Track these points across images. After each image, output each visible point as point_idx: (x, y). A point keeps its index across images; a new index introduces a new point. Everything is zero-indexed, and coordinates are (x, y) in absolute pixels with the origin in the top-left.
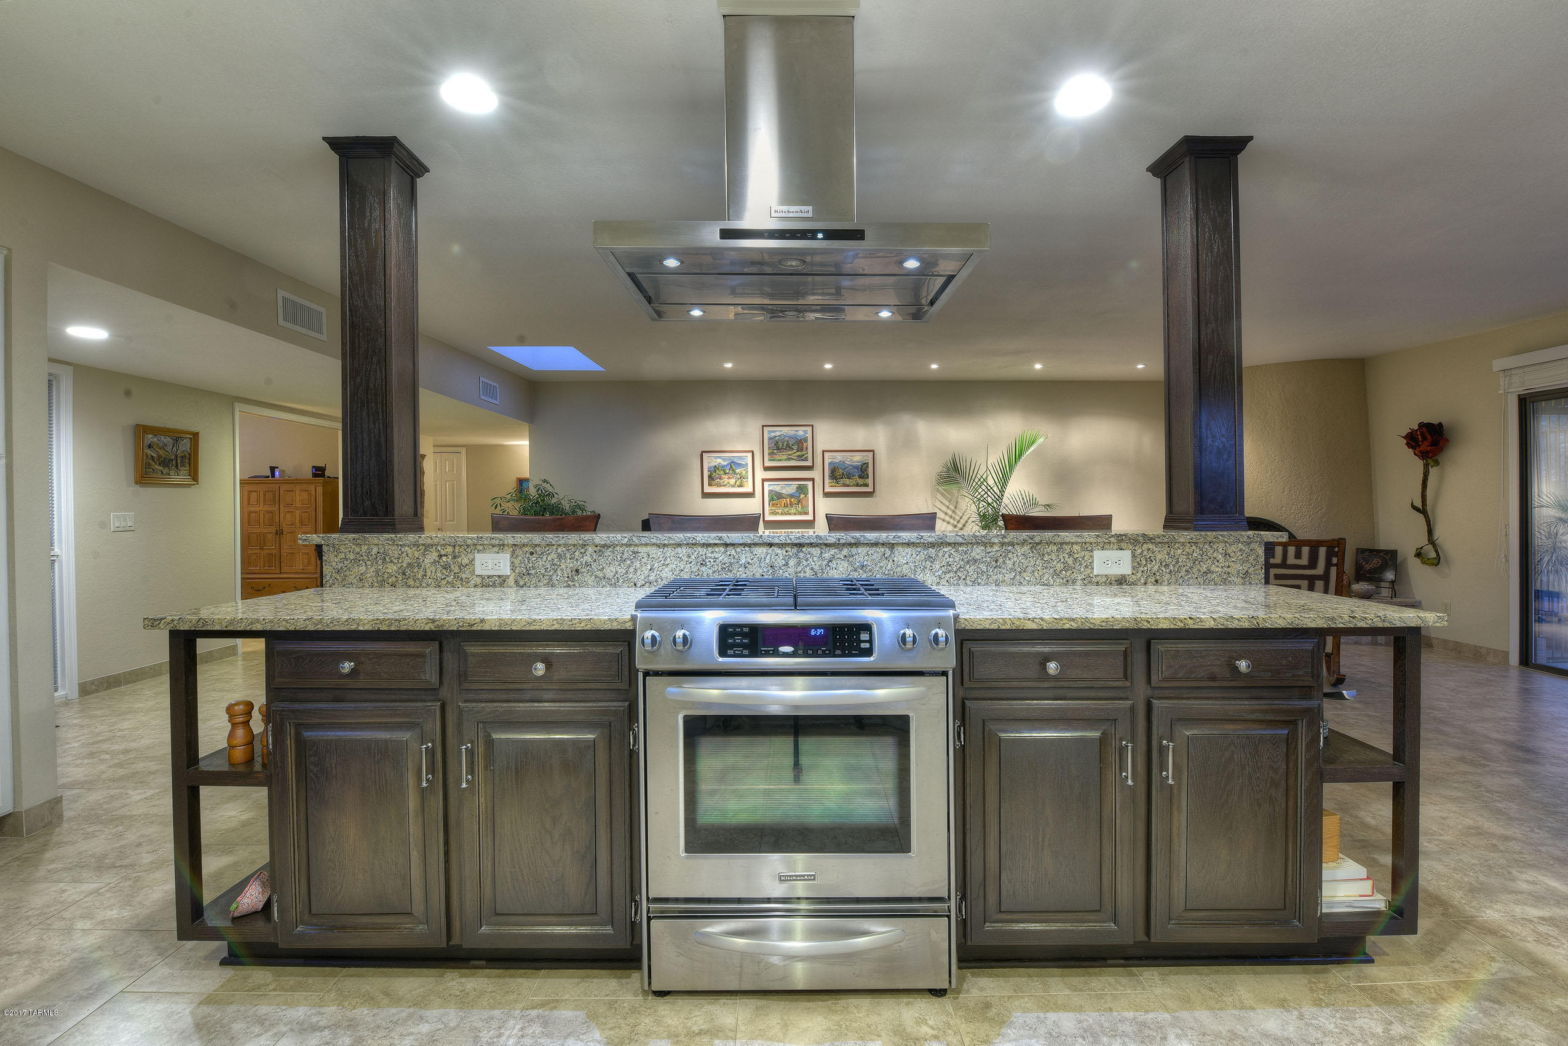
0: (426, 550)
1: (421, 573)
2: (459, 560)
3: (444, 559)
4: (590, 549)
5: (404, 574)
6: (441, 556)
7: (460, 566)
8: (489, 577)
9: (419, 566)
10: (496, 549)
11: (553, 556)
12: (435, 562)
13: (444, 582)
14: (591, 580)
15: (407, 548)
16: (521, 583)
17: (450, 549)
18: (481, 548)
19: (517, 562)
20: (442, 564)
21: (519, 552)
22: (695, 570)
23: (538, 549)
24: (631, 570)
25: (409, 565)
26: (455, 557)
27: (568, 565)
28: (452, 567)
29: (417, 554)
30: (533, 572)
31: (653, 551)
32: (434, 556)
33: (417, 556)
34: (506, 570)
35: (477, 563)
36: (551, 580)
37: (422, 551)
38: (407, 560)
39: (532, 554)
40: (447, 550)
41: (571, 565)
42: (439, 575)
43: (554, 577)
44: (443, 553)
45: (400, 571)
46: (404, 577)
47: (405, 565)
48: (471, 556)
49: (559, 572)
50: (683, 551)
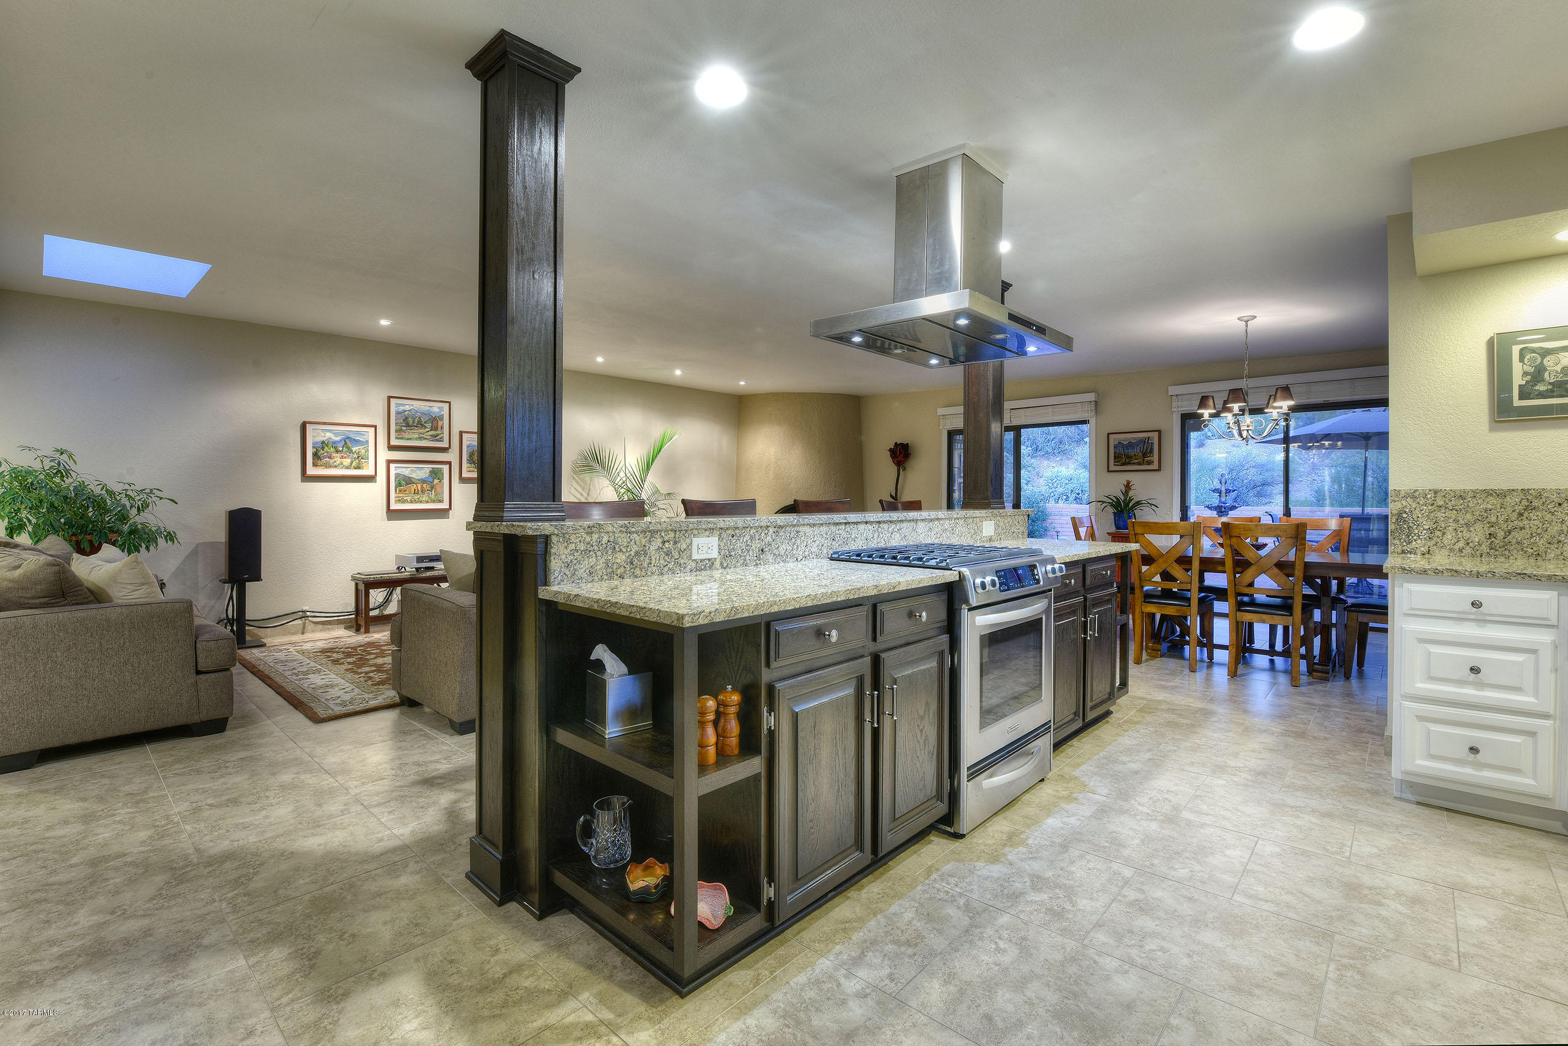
0: (652, 536)
1: (647, 561)
2: (679, 545)
3: (667, 545)
4: (771, 530)
5: (632, 563)
6: (664, 542)
7: (680, 551)
8: (702, 561)
9: (645, 554)
10: (707, 533)
11: (747, 537)
12: (660, 548)
13: (666, 569)
14: (770, 557)
15: (635, 535)
16: (725, 565)
17: (672, 535)
18: (696, 532)
19: (722, 544)
20: (665, 550)
21: (724, 535)
22: (829, 544)
23: (737, 531)
24: (795, 547)
25: (637, 553)
26: (675, 543)
27: (756, 545)
28: (673, 553)
29: (643, 541)
30: (733, 553)
31: (807, 529)
32: (658, 542)
33: (644, 544)
34: (714, 554)
35: (694, 547)
36: (745, 560)
37: (648, 538)
38: (635, 548)
39: (733, 536)
40: (669, 536)
41: (759, 545)
42: (662, 562)
43: (747, 557)
44: (666, 538)
45: (629, 560)
46: (632, 566)
47: (633, 553)
48: (688, 541)
49: (751, 552)
50: (824, 529)
